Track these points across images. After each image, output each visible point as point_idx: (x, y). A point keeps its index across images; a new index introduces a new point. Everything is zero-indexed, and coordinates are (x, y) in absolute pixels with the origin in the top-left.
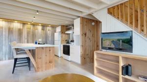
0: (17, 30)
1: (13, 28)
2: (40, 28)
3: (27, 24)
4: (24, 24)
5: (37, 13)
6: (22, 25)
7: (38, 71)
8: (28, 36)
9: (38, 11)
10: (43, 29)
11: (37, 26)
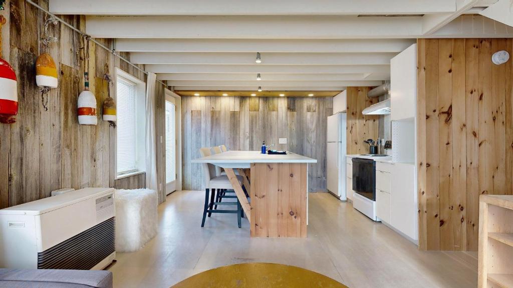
0: (229, 115)
1: (220, 112)
2: (282, 104)
3: (250, 97)
4: (243, 97)
5: (258, 61)
6: (237, 101)
7: (257, 234)
8: (251, 130)
9: (259, 55)
10: (291, 108)
11: (276, 101)
